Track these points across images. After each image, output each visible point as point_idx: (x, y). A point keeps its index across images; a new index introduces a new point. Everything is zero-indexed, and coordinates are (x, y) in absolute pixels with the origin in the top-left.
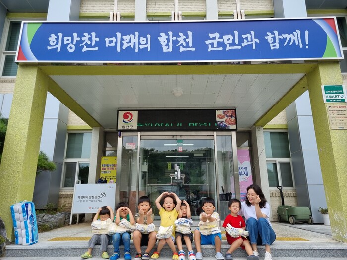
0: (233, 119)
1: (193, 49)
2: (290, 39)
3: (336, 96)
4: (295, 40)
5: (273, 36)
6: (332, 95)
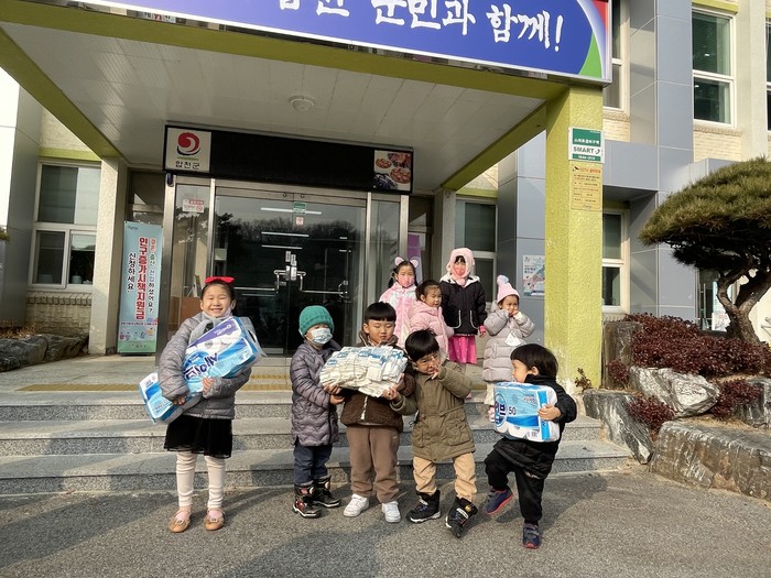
0: (407, 170)
1: (345, 13)
2: (530, 28)
3: (588, 150)
4: (538, 31)
5: (502, 14)
6: (583, 147)
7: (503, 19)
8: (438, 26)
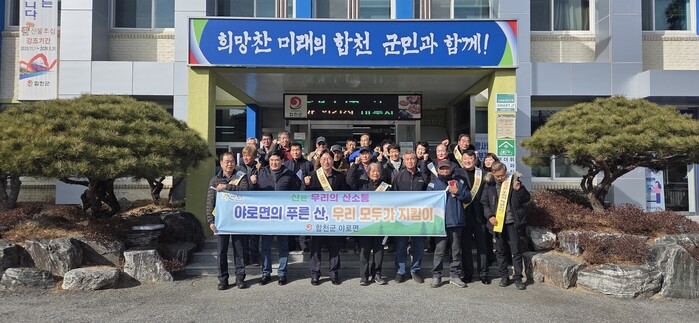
0: (419, 106)
1: (370, 53)
2: (469, 44)
3: (507, 105)
4: (474, 45)
5: (452, 39)
6: (503, 104)
7: (453, 42)
8: (417, 52)
